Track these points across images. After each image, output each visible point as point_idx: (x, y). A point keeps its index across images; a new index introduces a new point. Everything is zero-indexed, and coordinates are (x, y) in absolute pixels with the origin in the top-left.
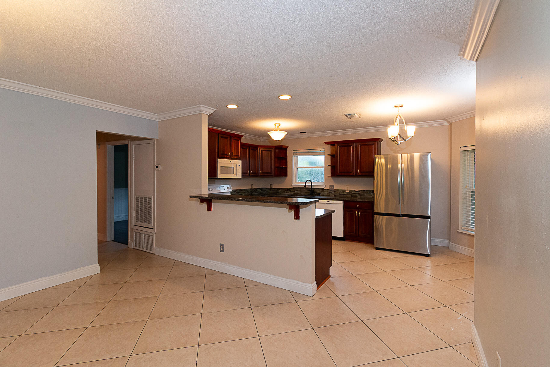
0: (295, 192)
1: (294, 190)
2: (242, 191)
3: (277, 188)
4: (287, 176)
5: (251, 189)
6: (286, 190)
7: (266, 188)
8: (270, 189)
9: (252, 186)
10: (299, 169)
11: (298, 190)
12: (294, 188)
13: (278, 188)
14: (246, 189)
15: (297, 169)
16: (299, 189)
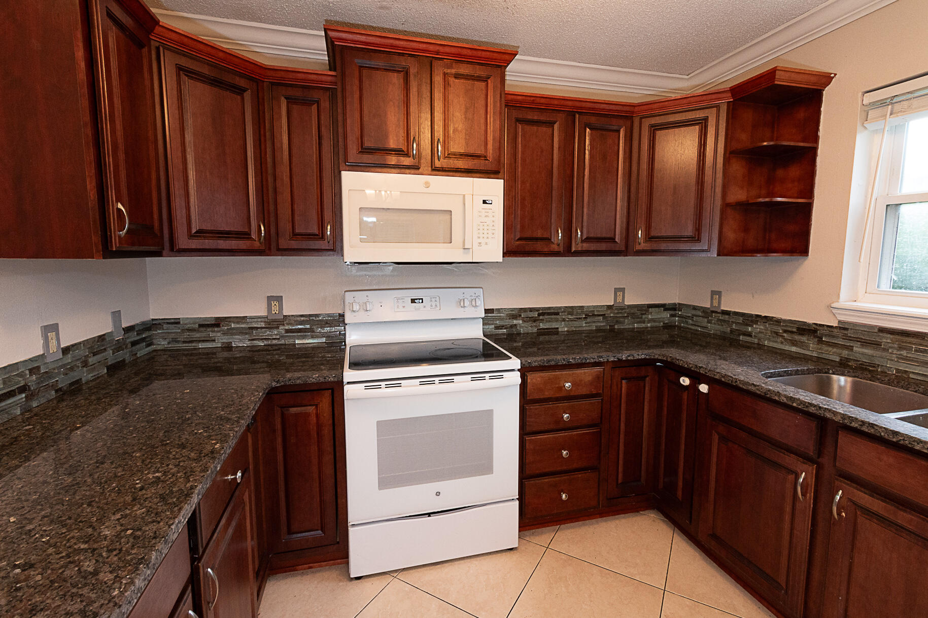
0: (850, 348)
1: (850, 339)
2: (557, 314)
3: (743, 315)
4: (808, 255)
5: (609, 307)
6: (792, 332)
7: (695, 308)
8: (707, 313)
9: (620, 294)
10: (903, 209)
11: (876, 345)
12: (844, 327)
13: (751, 316)
14: (582, 307)
15: (892, 208)
16: (886, 339)
